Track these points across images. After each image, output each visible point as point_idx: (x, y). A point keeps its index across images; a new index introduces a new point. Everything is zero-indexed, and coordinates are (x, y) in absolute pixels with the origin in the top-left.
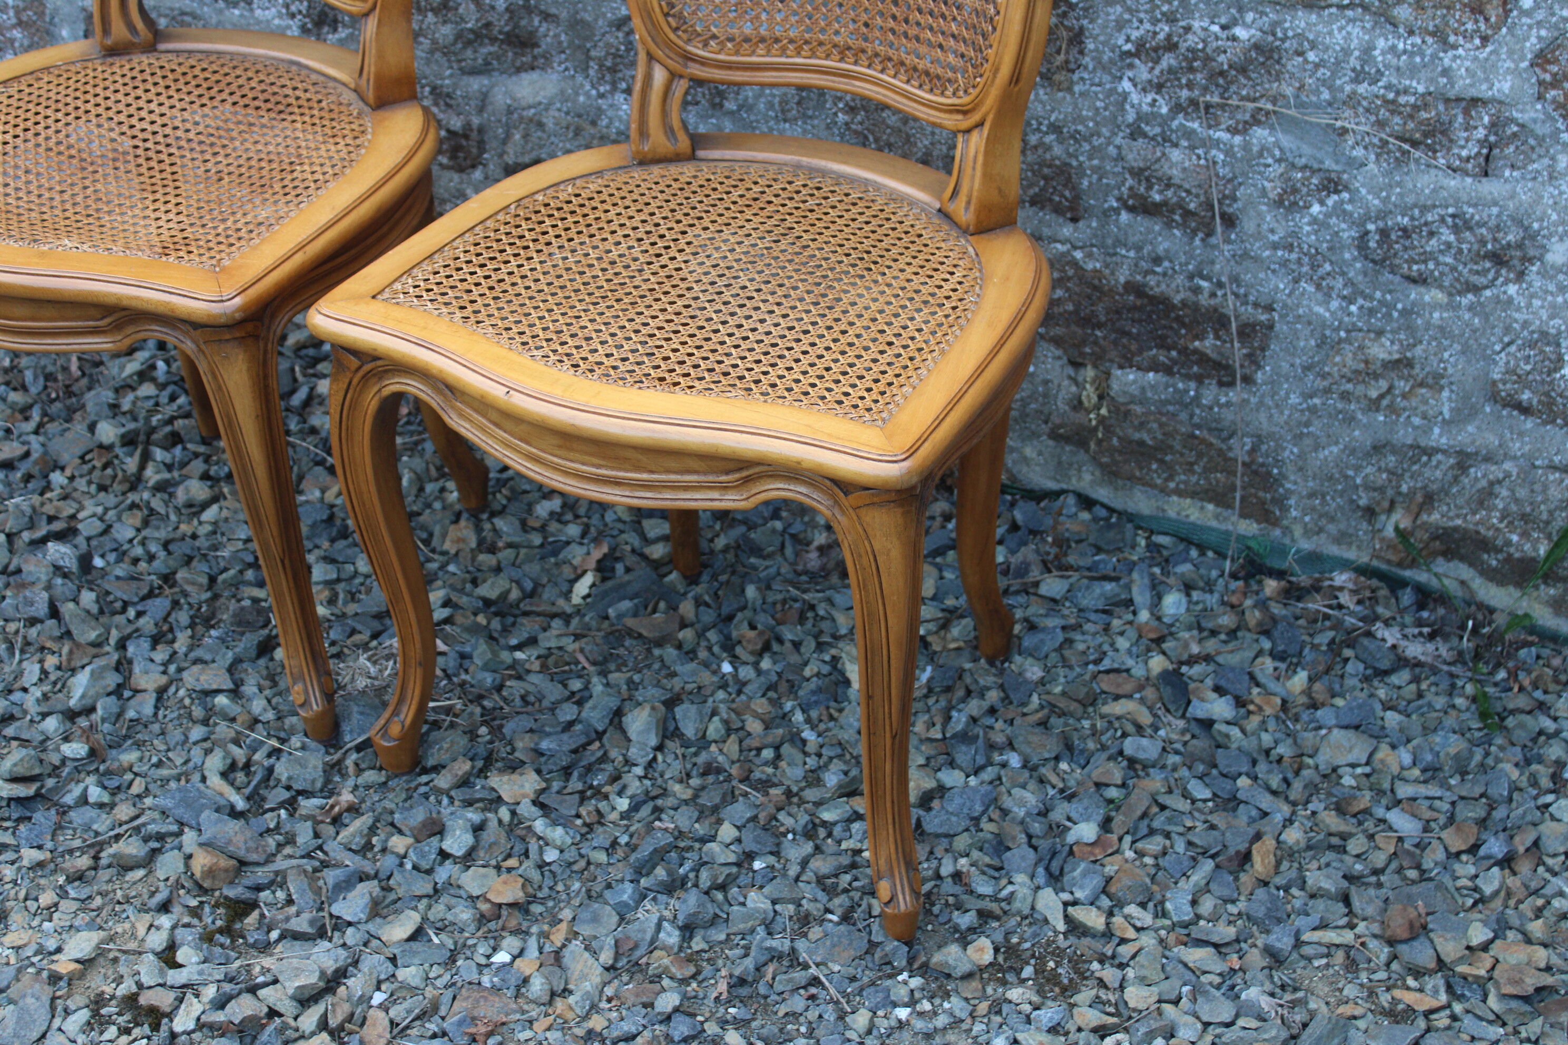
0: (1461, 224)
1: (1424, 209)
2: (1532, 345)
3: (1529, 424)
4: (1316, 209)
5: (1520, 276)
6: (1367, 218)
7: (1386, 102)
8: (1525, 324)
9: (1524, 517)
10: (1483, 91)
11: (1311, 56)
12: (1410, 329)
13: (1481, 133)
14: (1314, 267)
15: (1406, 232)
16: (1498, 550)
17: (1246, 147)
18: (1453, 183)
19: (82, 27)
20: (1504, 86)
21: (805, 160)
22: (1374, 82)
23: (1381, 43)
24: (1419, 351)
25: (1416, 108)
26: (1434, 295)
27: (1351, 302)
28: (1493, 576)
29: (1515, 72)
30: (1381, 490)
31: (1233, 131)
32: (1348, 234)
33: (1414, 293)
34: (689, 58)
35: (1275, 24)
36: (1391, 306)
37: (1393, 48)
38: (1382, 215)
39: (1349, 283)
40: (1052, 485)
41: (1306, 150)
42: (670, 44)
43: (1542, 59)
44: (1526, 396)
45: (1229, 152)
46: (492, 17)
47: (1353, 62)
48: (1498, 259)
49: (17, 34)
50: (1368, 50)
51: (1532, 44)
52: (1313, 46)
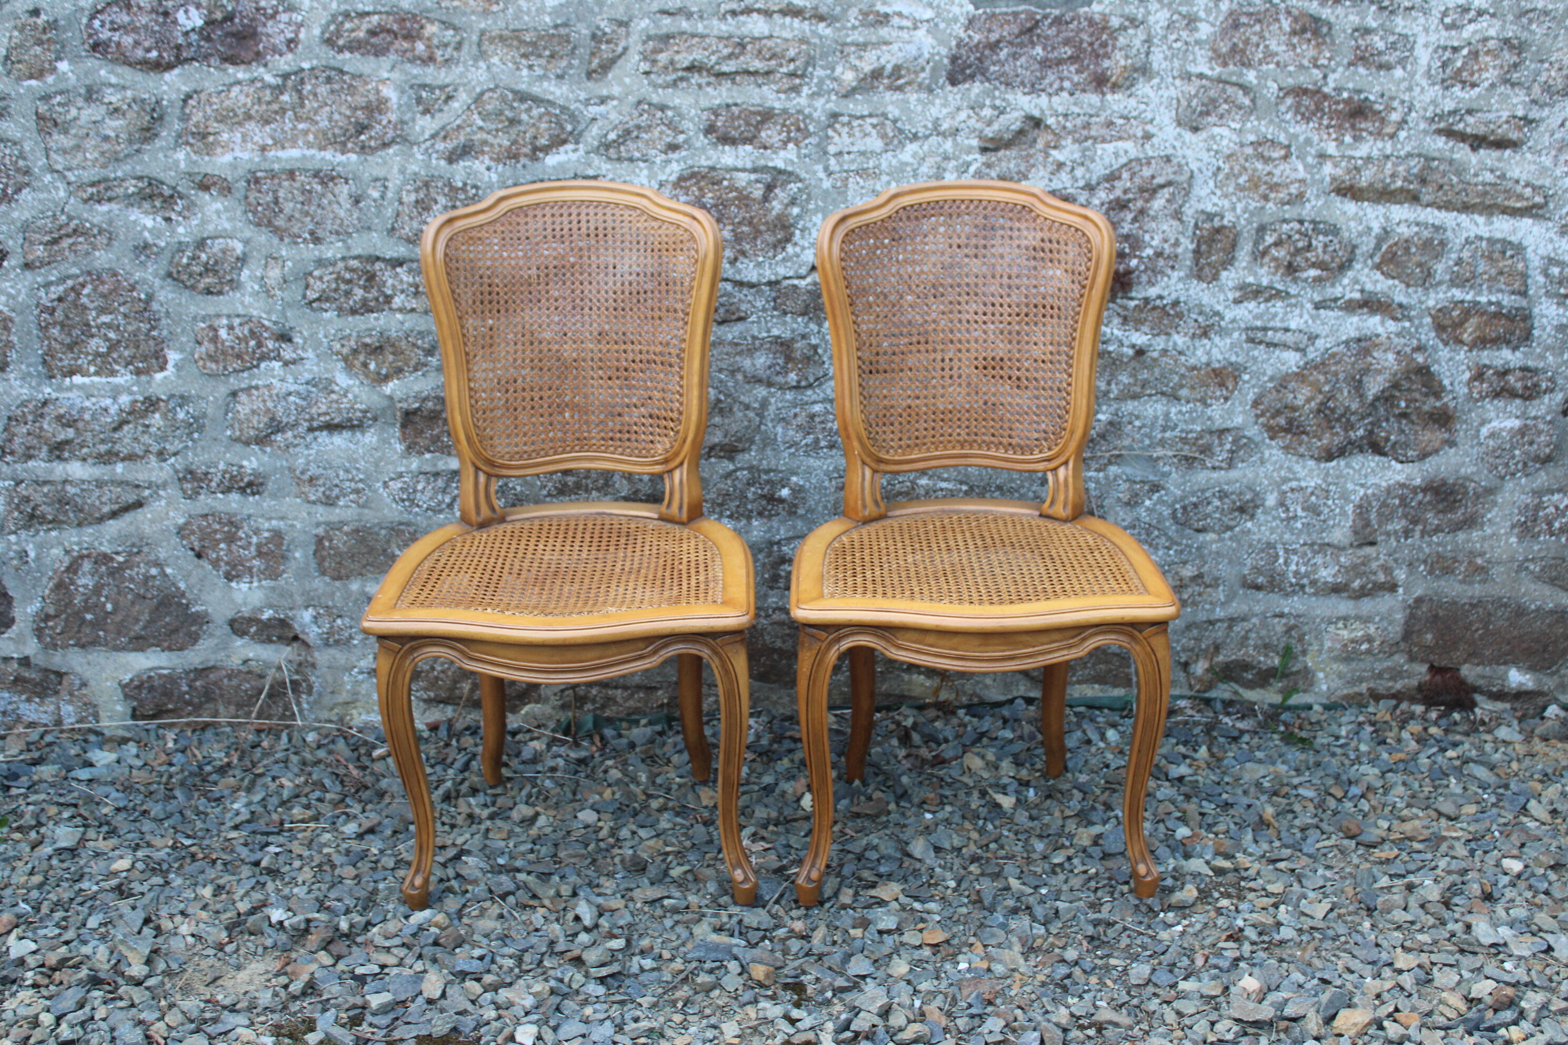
0: (1223, 495)
1: (1203, 491)
2: (1262, 551)
3: (1261, 595)
4: (1147, 503)
5: (1252, 517)
6: (1175, 502)
7: (1181, 439)
8: (1259, 541)
9: (1266, 646)
10: (1229, 424)
11: (1137, 423)
12: (1201, 557)
13: (1228, 446)
14: (1148, 535)
15: (1195, 505)
16: (1253, 668)
17: (1106, 477)
18: (1215, 475)
19: (313, 547)
20: (1239, 420)
21: (946, 507)
22: (1173, 429)
23: (1173, 410)
24: (1206, 568)
25: (1197, 439)
26: (1210, 536)
27: (1169, 548)
28: (1250, 685)
29: (1244, 412)
30: (1192, 650)
31: (1098, 470)
32: (1167, 512)
33: (1200, 537)
34: (880, 461)
35: (1117, 410)
36: (1191, 546)
37: (1180, 412)
38: (1182, 499)
39: (1169, 538)
40: (1002, 698)
41: (1139, 473)
42: (871, 455)
43: (1256, 404)
44: (1260, 580)
45: (1097, 482)
46: (640, 486)
47: (1161, 422)
48: (1242, 510)
49: (256, 563)
50: (1167, 415)
51: (1251, 396)
52: (1137, 417)
